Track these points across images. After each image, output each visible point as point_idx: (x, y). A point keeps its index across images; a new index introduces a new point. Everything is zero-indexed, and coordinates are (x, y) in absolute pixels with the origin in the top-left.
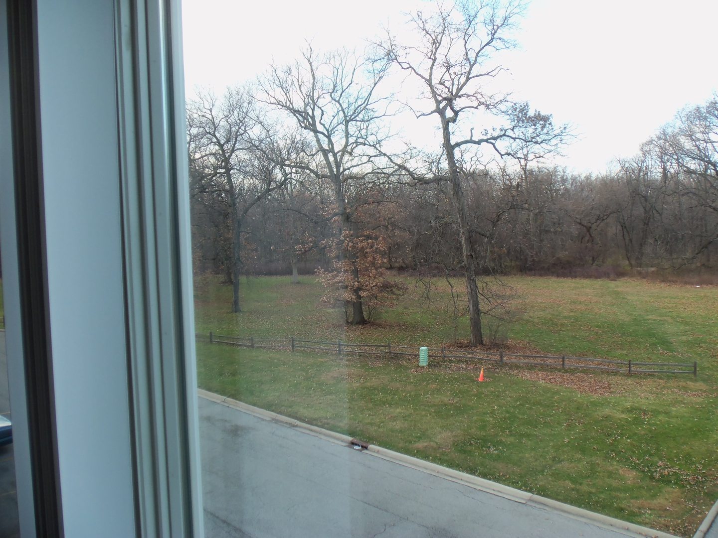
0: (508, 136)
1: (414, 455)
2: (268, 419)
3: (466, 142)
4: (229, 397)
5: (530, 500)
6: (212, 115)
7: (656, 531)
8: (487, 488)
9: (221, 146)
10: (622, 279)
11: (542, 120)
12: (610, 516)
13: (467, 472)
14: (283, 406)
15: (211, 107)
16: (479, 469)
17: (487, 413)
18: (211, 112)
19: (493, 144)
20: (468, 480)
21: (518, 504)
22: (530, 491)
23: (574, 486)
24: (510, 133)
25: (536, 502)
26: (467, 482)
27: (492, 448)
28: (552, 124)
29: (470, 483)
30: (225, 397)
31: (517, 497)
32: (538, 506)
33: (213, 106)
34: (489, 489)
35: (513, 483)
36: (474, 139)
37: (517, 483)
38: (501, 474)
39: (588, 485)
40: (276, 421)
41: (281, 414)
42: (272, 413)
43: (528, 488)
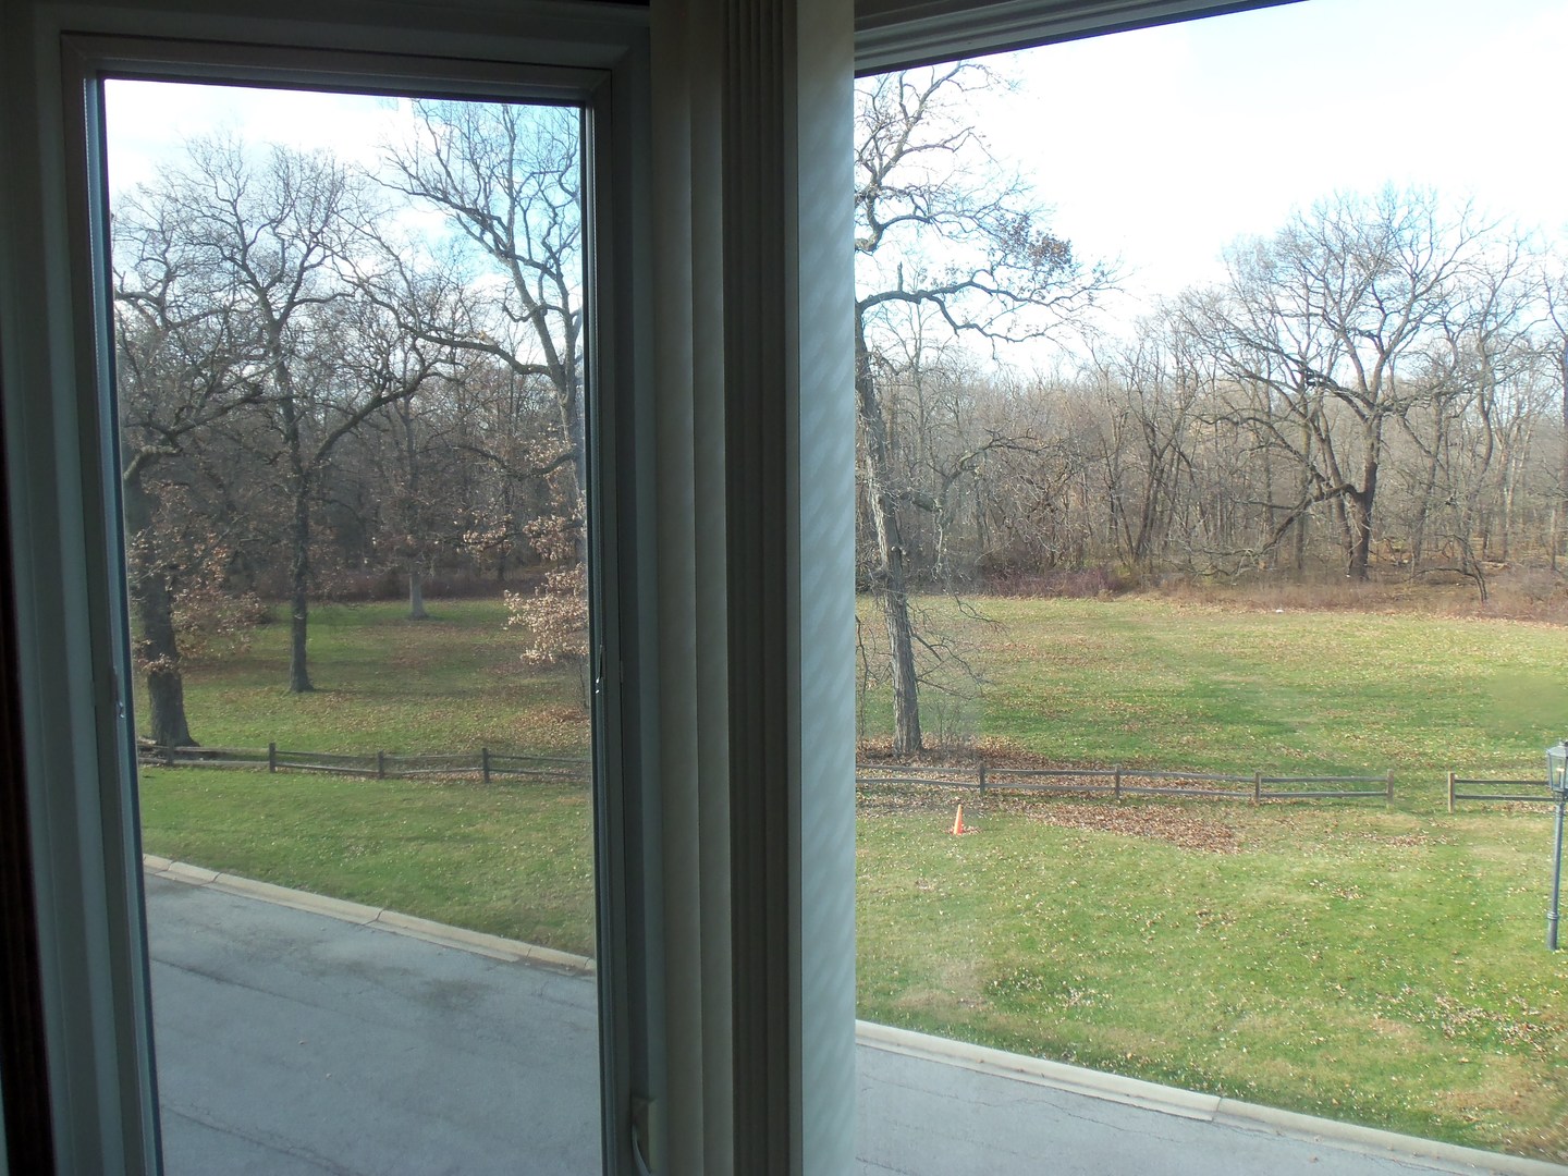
0: (978, 286)
1: (909, 1026)
2: (511, 959)
3: (889, 296)
4: (389, 908)
5: (1218, 1112)
6: (236, 215)
7: (1520, 1160)
8: (1111, 1092)
9: (262, 292)
10: (1123, 597)
11: (1054, 253)
12: (1410, 1134)
13: (1049, 1058)
14: (538, 923)
15: (235, 196)
16: (1075, 1048)
17: (1019, 911)
18: (235, 208)
19: (941, 304)
20: (1059, 1077)
21: (1199, 1124)
22: (1211, 1090)
23: (1300, 1070)
24: (981, 279)
25: (1233, 1116)
26: (1056, 1080)
27: (1077, 996)
28: (1073, 262)
29: (1064, 1082)
30: (380, 910)
31: (1188, 1108)
32: (1245, 1126)
33: (239, 195)
34: (1117, 1093)
35: (1166, 1074)
36: (906, 289)
37: (1175, 1073)
38: (1129, 1055)
39: (1328, 1063)
40: (536, 964)
41: (541, 944)
42: (518, 944)
43: (1205, 1084)
